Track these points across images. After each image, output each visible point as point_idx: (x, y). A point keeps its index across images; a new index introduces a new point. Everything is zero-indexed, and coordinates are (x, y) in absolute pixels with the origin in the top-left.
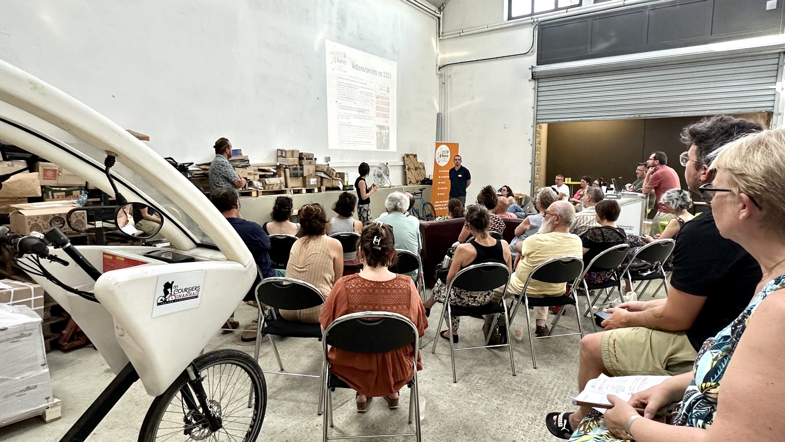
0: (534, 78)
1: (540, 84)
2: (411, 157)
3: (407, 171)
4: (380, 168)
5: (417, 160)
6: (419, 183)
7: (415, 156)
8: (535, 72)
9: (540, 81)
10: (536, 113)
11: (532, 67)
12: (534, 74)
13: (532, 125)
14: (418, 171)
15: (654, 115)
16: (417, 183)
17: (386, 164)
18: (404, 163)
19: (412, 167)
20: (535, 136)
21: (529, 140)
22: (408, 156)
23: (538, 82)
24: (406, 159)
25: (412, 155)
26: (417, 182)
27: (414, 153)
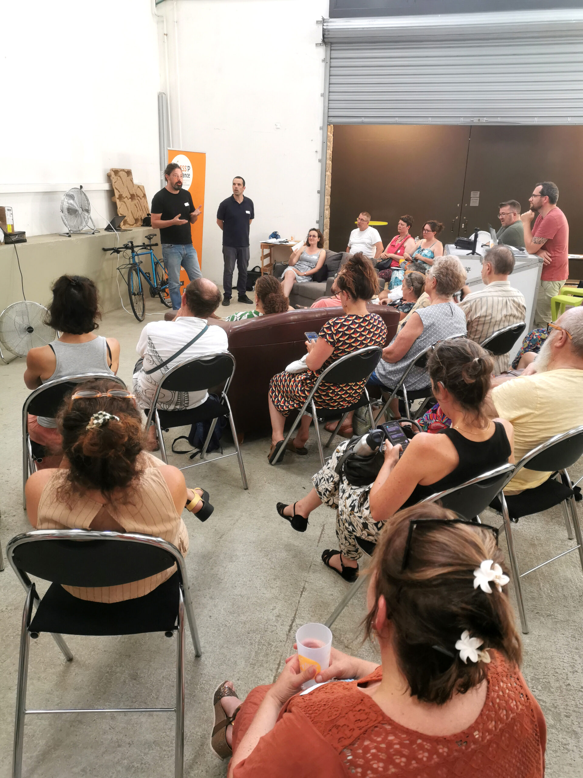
0: (326, 40)
1: (335, 54)
2: (122, 174)
3: (118, 202)
4: (71, 197)
5: (132, 180)
6: (140, 223)
7: (129, 173)
8: (328, 30)
9: (335, 47)
10: (327, 105)
11: (324, 19)
12: (326, 33)
13: (321, 125)
14: (135, 202)
15: (499, 120)
16: (136, 223)
17: (79, 188)
18: (111, 186)
19: (126, 194)
20: (325, 144)
21: (316, 152)
22: (116, 172)
23: (331, 50)
24: (114, 178)
25: (123, 170)
26: (136, 220)
27: (126, 168)
